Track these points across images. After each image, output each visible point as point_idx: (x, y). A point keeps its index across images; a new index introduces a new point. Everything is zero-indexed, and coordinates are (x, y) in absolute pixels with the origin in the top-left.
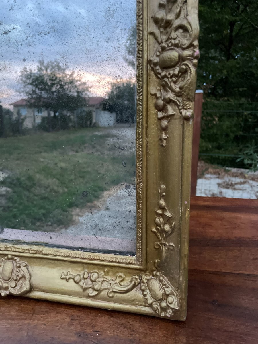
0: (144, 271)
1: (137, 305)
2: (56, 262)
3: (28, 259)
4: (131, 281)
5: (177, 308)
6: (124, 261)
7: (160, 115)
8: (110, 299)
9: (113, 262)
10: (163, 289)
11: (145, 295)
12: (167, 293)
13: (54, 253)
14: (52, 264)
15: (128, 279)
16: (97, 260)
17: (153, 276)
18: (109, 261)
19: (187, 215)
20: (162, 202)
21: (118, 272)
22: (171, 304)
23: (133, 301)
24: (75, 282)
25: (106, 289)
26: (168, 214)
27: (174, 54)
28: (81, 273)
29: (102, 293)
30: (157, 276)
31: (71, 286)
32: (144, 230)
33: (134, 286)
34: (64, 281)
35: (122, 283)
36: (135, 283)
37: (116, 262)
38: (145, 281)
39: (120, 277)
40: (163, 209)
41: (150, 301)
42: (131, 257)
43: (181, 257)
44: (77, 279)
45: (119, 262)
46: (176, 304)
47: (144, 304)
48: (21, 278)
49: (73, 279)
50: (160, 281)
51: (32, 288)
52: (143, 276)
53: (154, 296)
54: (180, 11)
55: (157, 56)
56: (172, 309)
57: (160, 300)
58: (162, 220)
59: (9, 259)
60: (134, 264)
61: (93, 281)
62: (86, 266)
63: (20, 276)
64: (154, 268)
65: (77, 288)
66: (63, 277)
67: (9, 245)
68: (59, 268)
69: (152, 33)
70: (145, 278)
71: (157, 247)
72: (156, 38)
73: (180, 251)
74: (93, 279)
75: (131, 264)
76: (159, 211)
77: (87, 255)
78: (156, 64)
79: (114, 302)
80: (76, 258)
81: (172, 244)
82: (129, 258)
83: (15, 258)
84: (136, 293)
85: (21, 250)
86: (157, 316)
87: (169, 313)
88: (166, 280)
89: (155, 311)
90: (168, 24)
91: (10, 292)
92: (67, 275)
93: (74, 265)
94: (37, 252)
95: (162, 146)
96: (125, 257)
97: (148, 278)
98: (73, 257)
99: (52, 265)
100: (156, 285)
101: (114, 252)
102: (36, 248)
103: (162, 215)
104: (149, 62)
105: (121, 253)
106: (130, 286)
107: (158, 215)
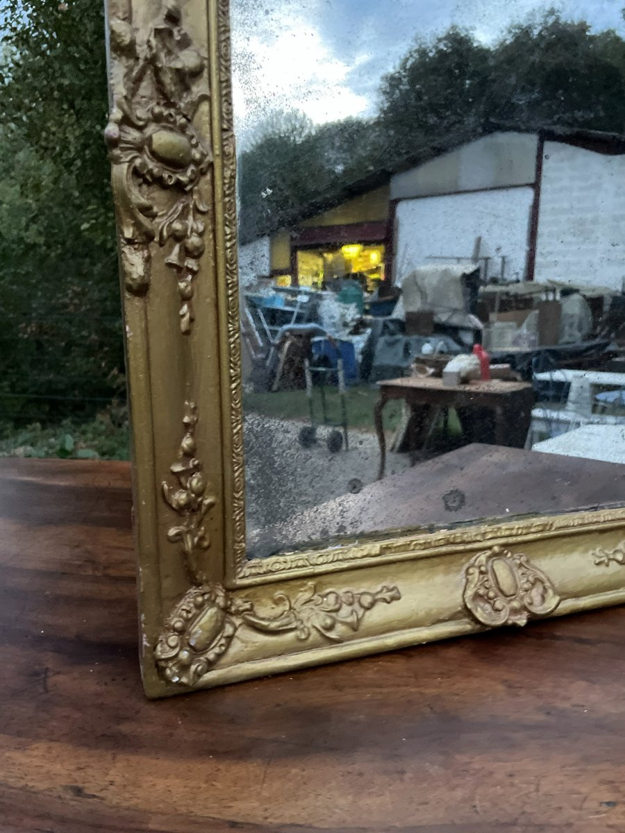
2: (576, 538)
14: (567, 543)
31: (616, 572)
34: (603, 566)
48: (534, 584)
49: (615, 560)
59: (495, 555)
63: (530, 579)
66: (597, 560)
68: (581, 548)
83: (505, 549)
85: (515, 532)
91: (533, 614)
92: (602, 556)
94: (543, 528)
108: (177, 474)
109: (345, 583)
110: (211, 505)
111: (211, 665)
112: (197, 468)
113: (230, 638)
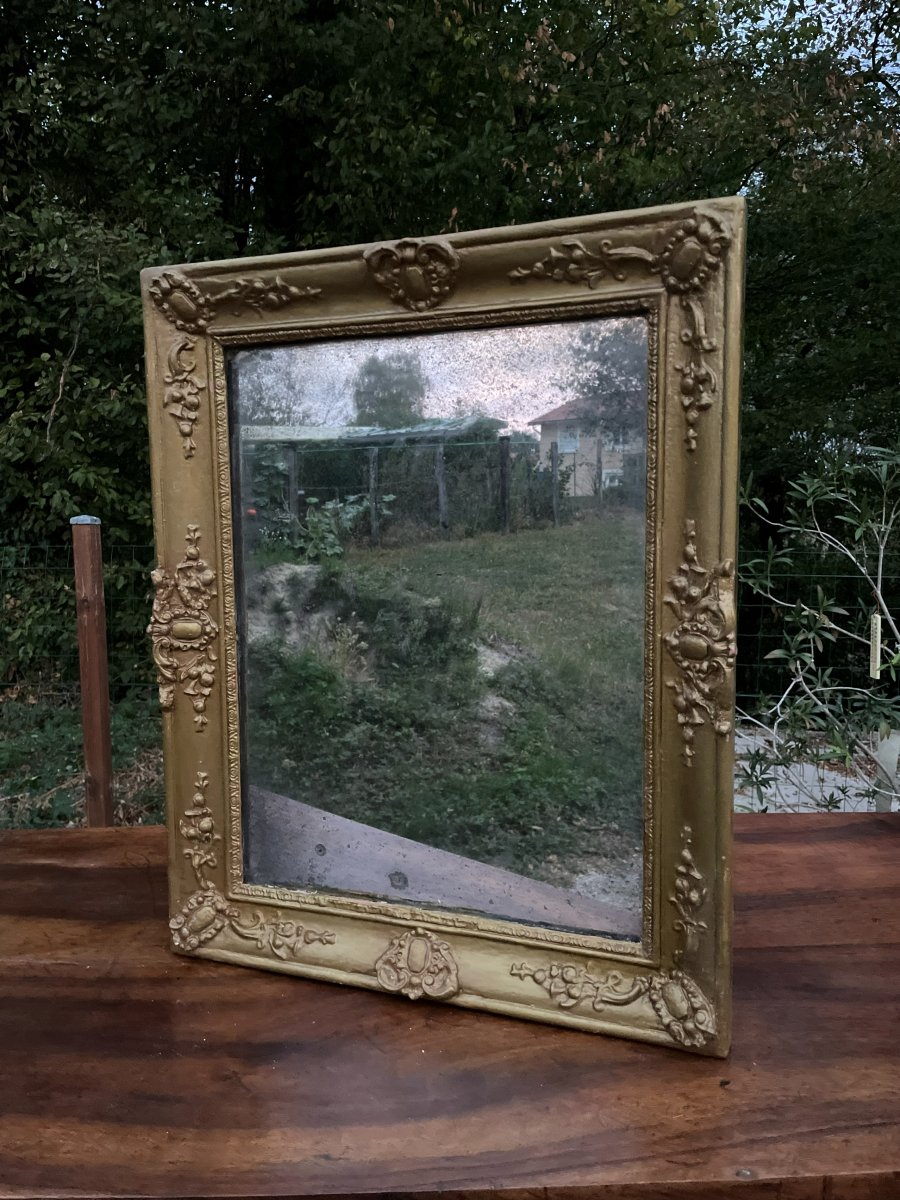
0: (657, 969)
1: (643, 1027)
2: (501, 945)
3: (450, 937)
4: (634, 986)
5: (712, 1031)
6: (621, 950)
7: (681, 719)
8: (596, 1014)
9: (601, 950)
10: (689, 999)
11: (657, 1010)
12: (696, 1006)
13: (499, 930)
14: (493, 947)
15: (627, 982)
16: (574, 945)
17: (671, 978)
18: (594, 949)
19: (725, 877)
20: (687, 854)
21: (609, 969)
22: (701, 1023)
23: (637, 1019)
24: (536, 981)
25: (590, 996)
26: (697, 875)
27: (702, 642)
28: (546, 967)
29: (583, 1004)
30: (677, 978)
31: (528, 988)
32: (657, 899)
33: (639, 994)
34: (517, 978)
35: (617, 988)
36: (640, 989)
37: (607, 951)
38: (658, 986)
39: (615, 977)
40: (687, 865)
41: (666, 1020)
42: (633, 944)
43: (717, 946)
44: (539, 976)
45: (612, 952)
46: (710, 1025)
47: (656, 1025)
48: (441, 970)
49: (533, 977)
50: (683, 986)
51: (461, 989)
52: (655, 978)
53: (673, 1011)
54: (709, 588)
55: (676, 636)
56: (703, 1032)
57: (684, 1018)
58: (685, 883)
59: (418, 935)
60: (639, 956)
61: (566, 982)
62: (554, 954)
63: (441, 966)
64: (673, 965)
65: (538, 992)
66: (515, 971)
67: (418, 910)
68: (506, 956)
69: (669, 604)
70: (657, 982)
71: (677, 928)
72: (674, 611)
73: (716, 935)
74: (567, 978)
75: (634, 955)
76: (682, 869)
77: (557, 936)
78: (674, 648)
79: (604, 1019)
80: (537, 939)
81: (703, 924)
82: (628, 946)
83: (429, 934)
84: (642, 1007)
85: (440, 921)
86: (679, 1047)
87: (700, 1041)
88: (693, 986)
89: (675, 1038)
90: (691, 600)
91: (425, 993)
92: (521, 969)
93: (532, 952)
94: (469, 926)
95: (686, 766)
96: (624, 943)
97: (663, 981)
98: (532, 938)
99: (493, 951)
100: (676, 993)
101: (603, 934)
102: (466, 918)
103: (687, 876)
104: (664, 642)
105: (615, 936)
106: (632, 994)
107: (681, 874)
108: (189, 817)
109: (303, 919)
110: (218, 840)
111: (202, 944)
112: (205, 815)
113: (219, 930)
